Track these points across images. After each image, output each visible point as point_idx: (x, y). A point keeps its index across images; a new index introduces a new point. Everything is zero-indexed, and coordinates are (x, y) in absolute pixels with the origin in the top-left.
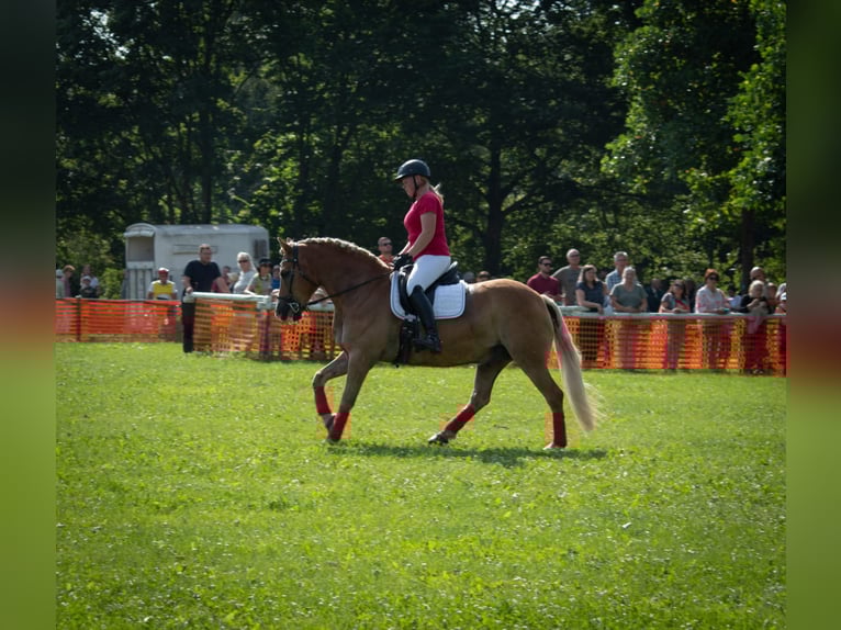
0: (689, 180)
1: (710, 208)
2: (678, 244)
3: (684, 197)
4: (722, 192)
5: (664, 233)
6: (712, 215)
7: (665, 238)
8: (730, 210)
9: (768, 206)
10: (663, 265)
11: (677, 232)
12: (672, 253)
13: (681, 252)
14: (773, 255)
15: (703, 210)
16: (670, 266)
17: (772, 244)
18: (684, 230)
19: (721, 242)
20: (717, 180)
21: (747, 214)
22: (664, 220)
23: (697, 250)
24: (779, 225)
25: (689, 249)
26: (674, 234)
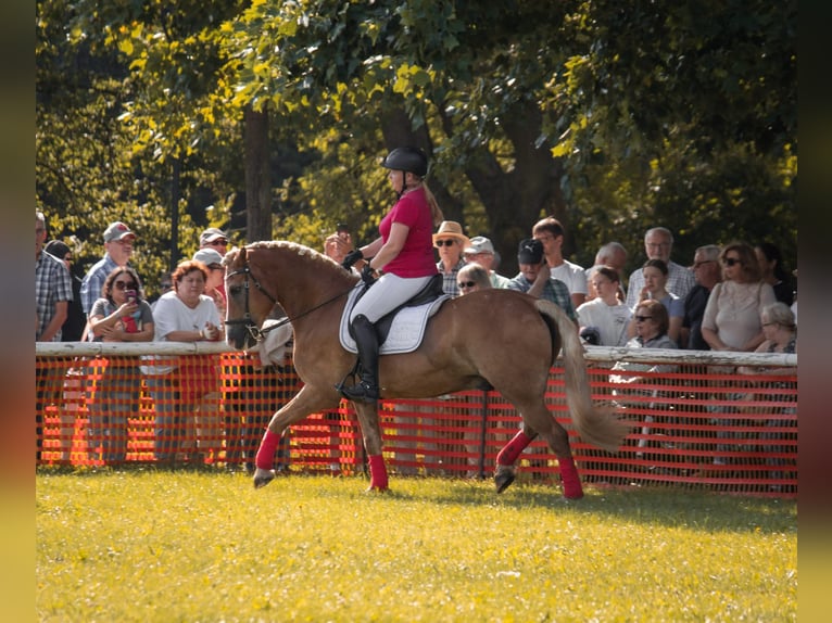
0: (127, 47)
1: (176, 109)
2: (101, 187)
3: (113, 83)
4: (203, 73)
5: (69, 164)
6: (179, 124)
7: (72, 175)
8: (217, 114)
9: (304, 102)
10: (67, 232)
11: (97, 159)
12: (87, 206)
13: (108, 203)
14: (308, 211)
15: (158, 114)
16: (82, 234)
17: (304, 184)
18: (112, 154)
19: (192, 181)
20: (191, 49)
21: (257, 122)
22: (69, 134)
23: (141, 200)
24: (321, 143)
25: (123, 197)
26: (92, 164)
